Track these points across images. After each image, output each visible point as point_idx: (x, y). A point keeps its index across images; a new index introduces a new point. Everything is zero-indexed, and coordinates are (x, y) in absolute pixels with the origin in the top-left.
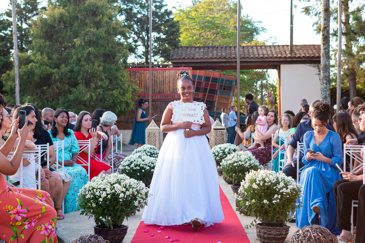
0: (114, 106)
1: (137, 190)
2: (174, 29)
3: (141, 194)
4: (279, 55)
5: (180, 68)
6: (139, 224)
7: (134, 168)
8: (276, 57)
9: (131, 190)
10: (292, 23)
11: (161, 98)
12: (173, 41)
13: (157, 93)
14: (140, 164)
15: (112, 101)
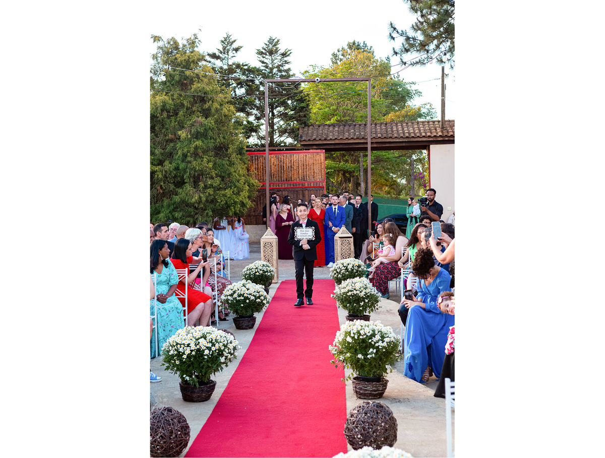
0: (227, 208)
1: (224, 345)
2: (303, 105)
3: (229, 349)
4: (429, 134)
5: (311, 151)
6: (234, 372)
7: (238, 298)
8: (424, 136)
9: (217, 345)
10: (443, 94)
11: (289, 186)
12: (302, 119)
13: (284, 180)
14: (244, 294)
15: (225, 202)
